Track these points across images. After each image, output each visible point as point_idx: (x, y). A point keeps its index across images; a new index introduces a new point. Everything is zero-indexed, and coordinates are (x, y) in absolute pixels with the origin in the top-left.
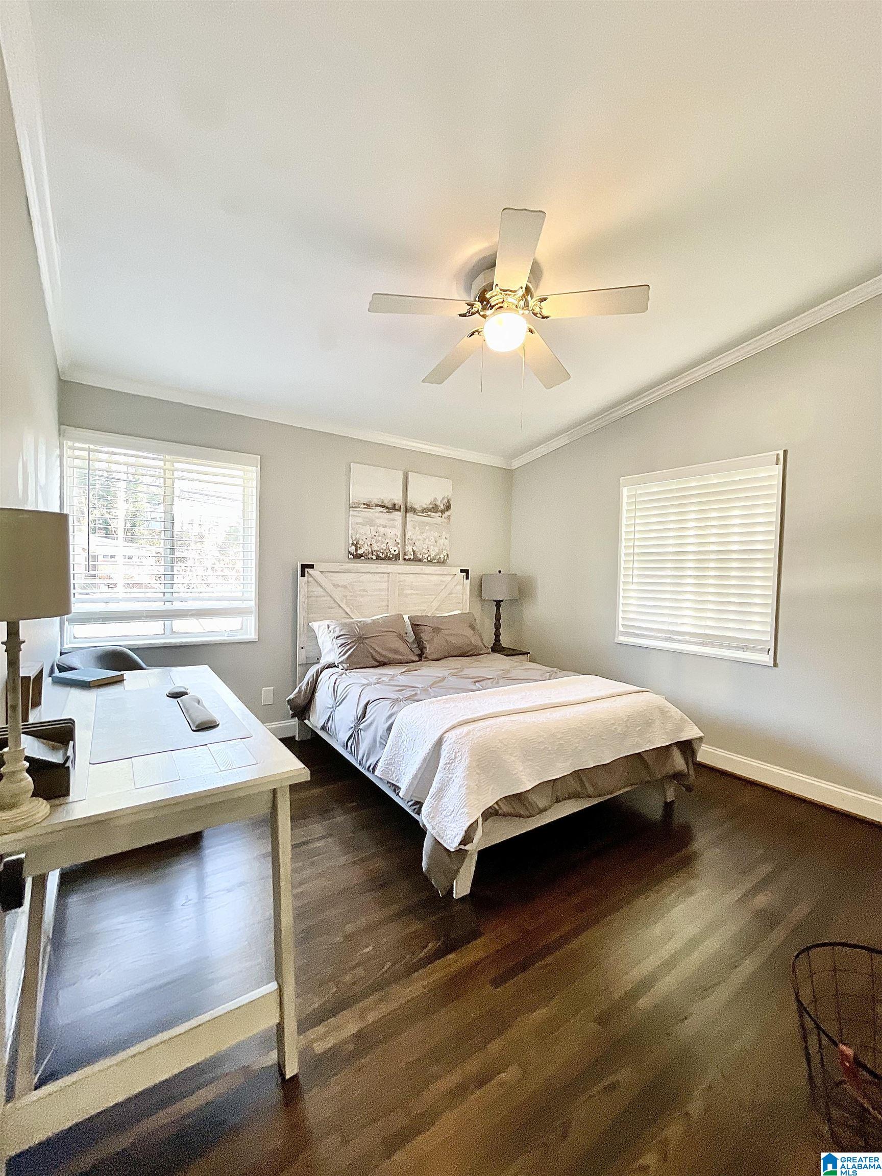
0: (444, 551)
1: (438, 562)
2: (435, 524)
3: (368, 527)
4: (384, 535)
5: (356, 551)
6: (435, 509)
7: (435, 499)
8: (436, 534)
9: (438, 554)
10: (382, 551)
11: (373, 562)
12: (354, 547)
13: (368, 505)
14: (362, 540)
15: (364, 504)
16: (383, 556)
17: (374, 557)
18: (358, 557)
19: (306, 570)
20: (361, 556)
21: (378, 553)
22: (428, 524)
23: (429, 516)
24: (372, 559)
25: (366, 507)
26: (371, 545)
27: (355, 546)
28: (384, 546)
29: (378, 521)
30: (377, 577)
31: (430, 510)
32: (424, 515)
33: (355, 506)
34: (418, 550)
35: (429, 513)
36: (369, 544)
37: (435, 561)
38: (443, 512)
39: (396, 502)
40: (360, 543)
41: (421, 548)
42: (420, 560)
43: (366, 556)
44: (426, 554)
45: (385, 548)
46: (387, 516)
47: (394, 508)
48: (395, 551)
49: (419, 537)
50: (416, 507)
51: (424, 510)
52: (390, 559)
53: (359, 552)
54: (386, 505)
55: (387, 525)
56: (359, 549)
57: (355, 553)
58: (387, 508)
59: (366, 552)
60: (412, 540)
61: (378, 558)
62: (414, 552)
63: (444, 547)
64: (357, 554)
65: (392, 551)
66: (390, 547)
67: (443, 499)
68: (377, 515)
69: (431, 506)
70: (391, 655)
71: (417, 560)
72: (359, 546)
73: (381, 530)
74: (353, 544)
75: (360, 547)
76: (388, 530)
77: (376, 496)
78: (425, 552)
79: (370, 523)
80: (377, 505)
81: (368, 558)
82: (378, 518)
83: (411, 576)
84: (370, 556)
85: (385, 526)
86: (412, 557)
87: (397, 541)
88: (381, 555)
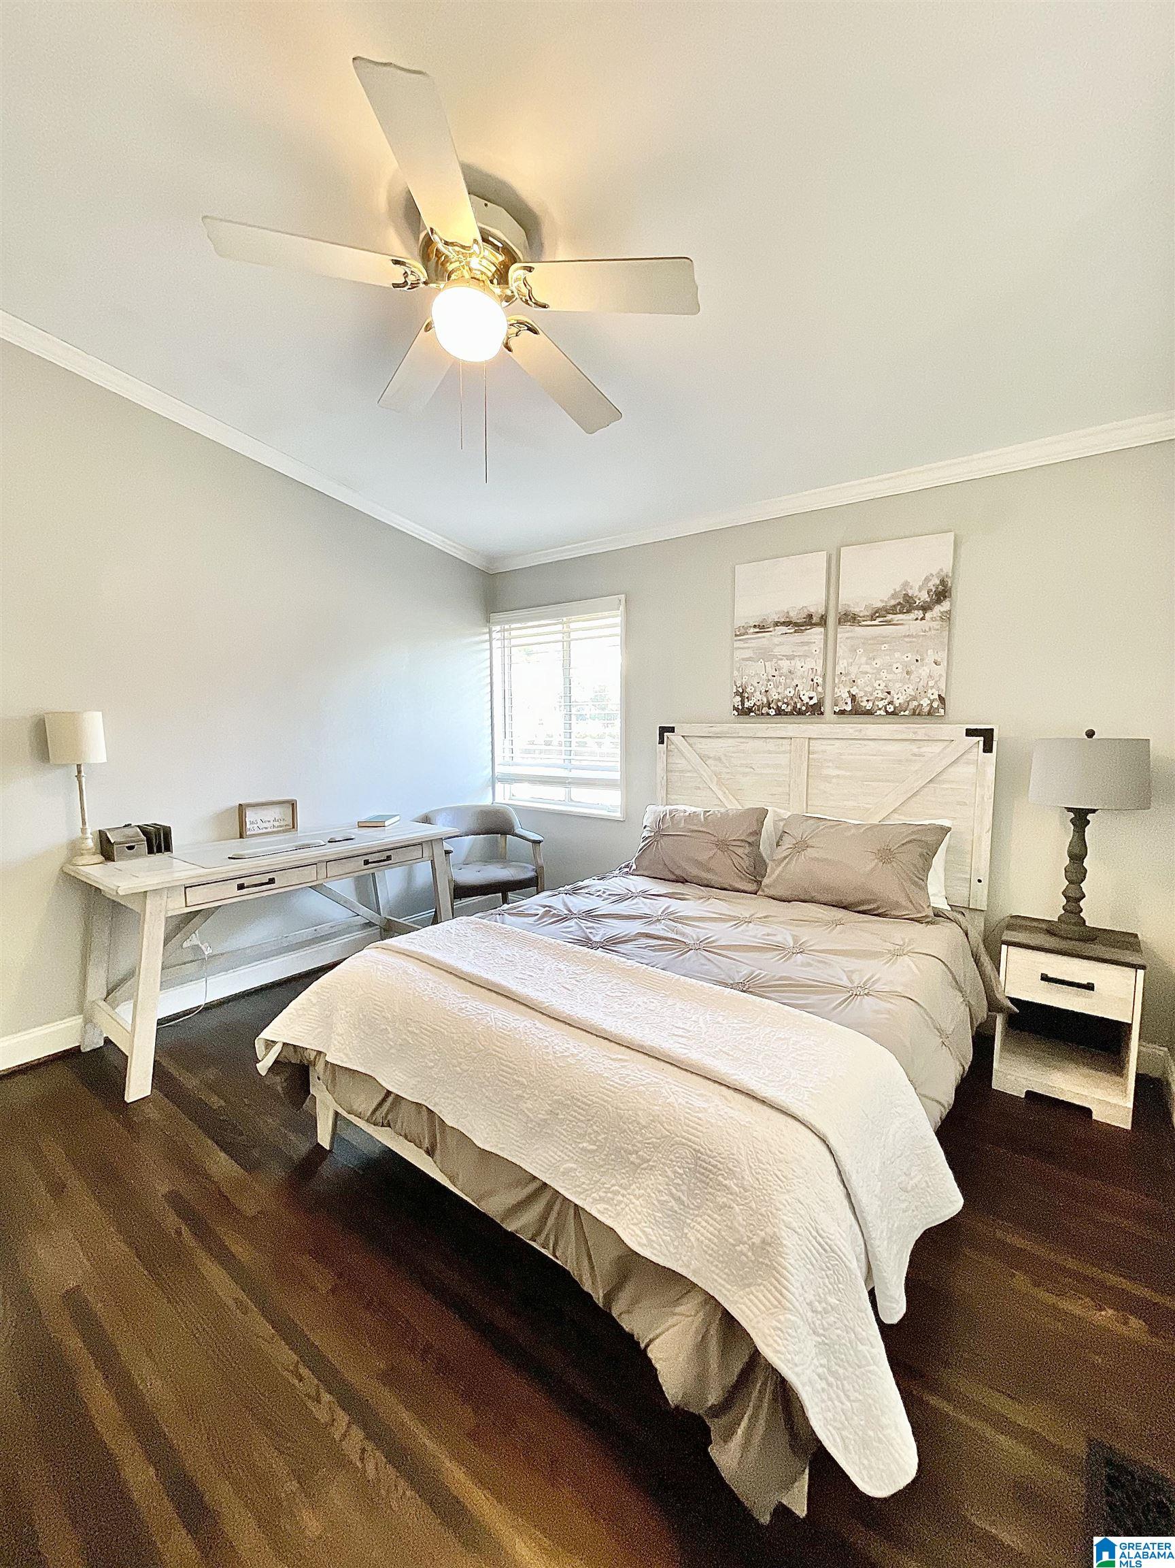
0: (930, 691)
1: (914, 714)
2: (905, 636)
3: (761, 664)
4: (790, 672)
5: (743, 704)
6: (907, 604)
7: (906, 584)
8: (911, 657)
9: (914, 699)
10: (785, 700)
11: (772, 720)
12: (738, 698)
13: (761, 628)
14: (752, 685)
15: (755, 626)
16: (789, 709)
17: (772, 712)
18: (744, 712)
19: (665, 734)
20: (750, 710)
21: (780, 704)
22: (883, 640)
23: (889, 623)
24: (768, 714)
25: (757, 630)
26: (766, 691)
27: (741, 695)
28: (789, 692)
29: (777, 651)
30: (771, 746)
31: (893, 610)
32: (873, 623)
33: (740, 633)
34: (862, 694)
35: (890, 617)
36: (763, 691)
37: (907, 713)
38: (925, 608)
39: (812, 610)
40: (748, 690)
41: (868, 690)
42: (869, 713)
43: (758, 710)
44: (882, 699)
45: (791, 695)
46: (798, 638)
47: (809, 622)
48: (811, 698)
49: (867, 668)
50: (856, 610)
51: (880, 614)
52: (800, 713)
53: (747, 704)
54: (794, 620)
55: (795, 654)
56: (746, 700)
57: (740, 707)
58: (796, 624)
59: (758, 704)
60: (847, 674)
61: (779, 712)
62: (853, 698)
63: (931, 683)
64: (743, 708)
65: (806, 700)
66: (802, 693)
67: (927, 580)
68: (776, 640)
69: (893, 602)
70: (694, 871)
71: (858, 711)
72: (746, 695)
73: (785, 665)
74: (737, 693)
75: (747, 698)
76: (798, 663)
77: (774, 607)
78: (880, 695)
79: (765, 655)
80: (777, 624)
81: (762, 714)
82: (781, 644)
83: (838, 743)
84: (765, 710)
85: (790, 658)
86: (849, 708)
87: (815, 681)
88: (784, 707)
